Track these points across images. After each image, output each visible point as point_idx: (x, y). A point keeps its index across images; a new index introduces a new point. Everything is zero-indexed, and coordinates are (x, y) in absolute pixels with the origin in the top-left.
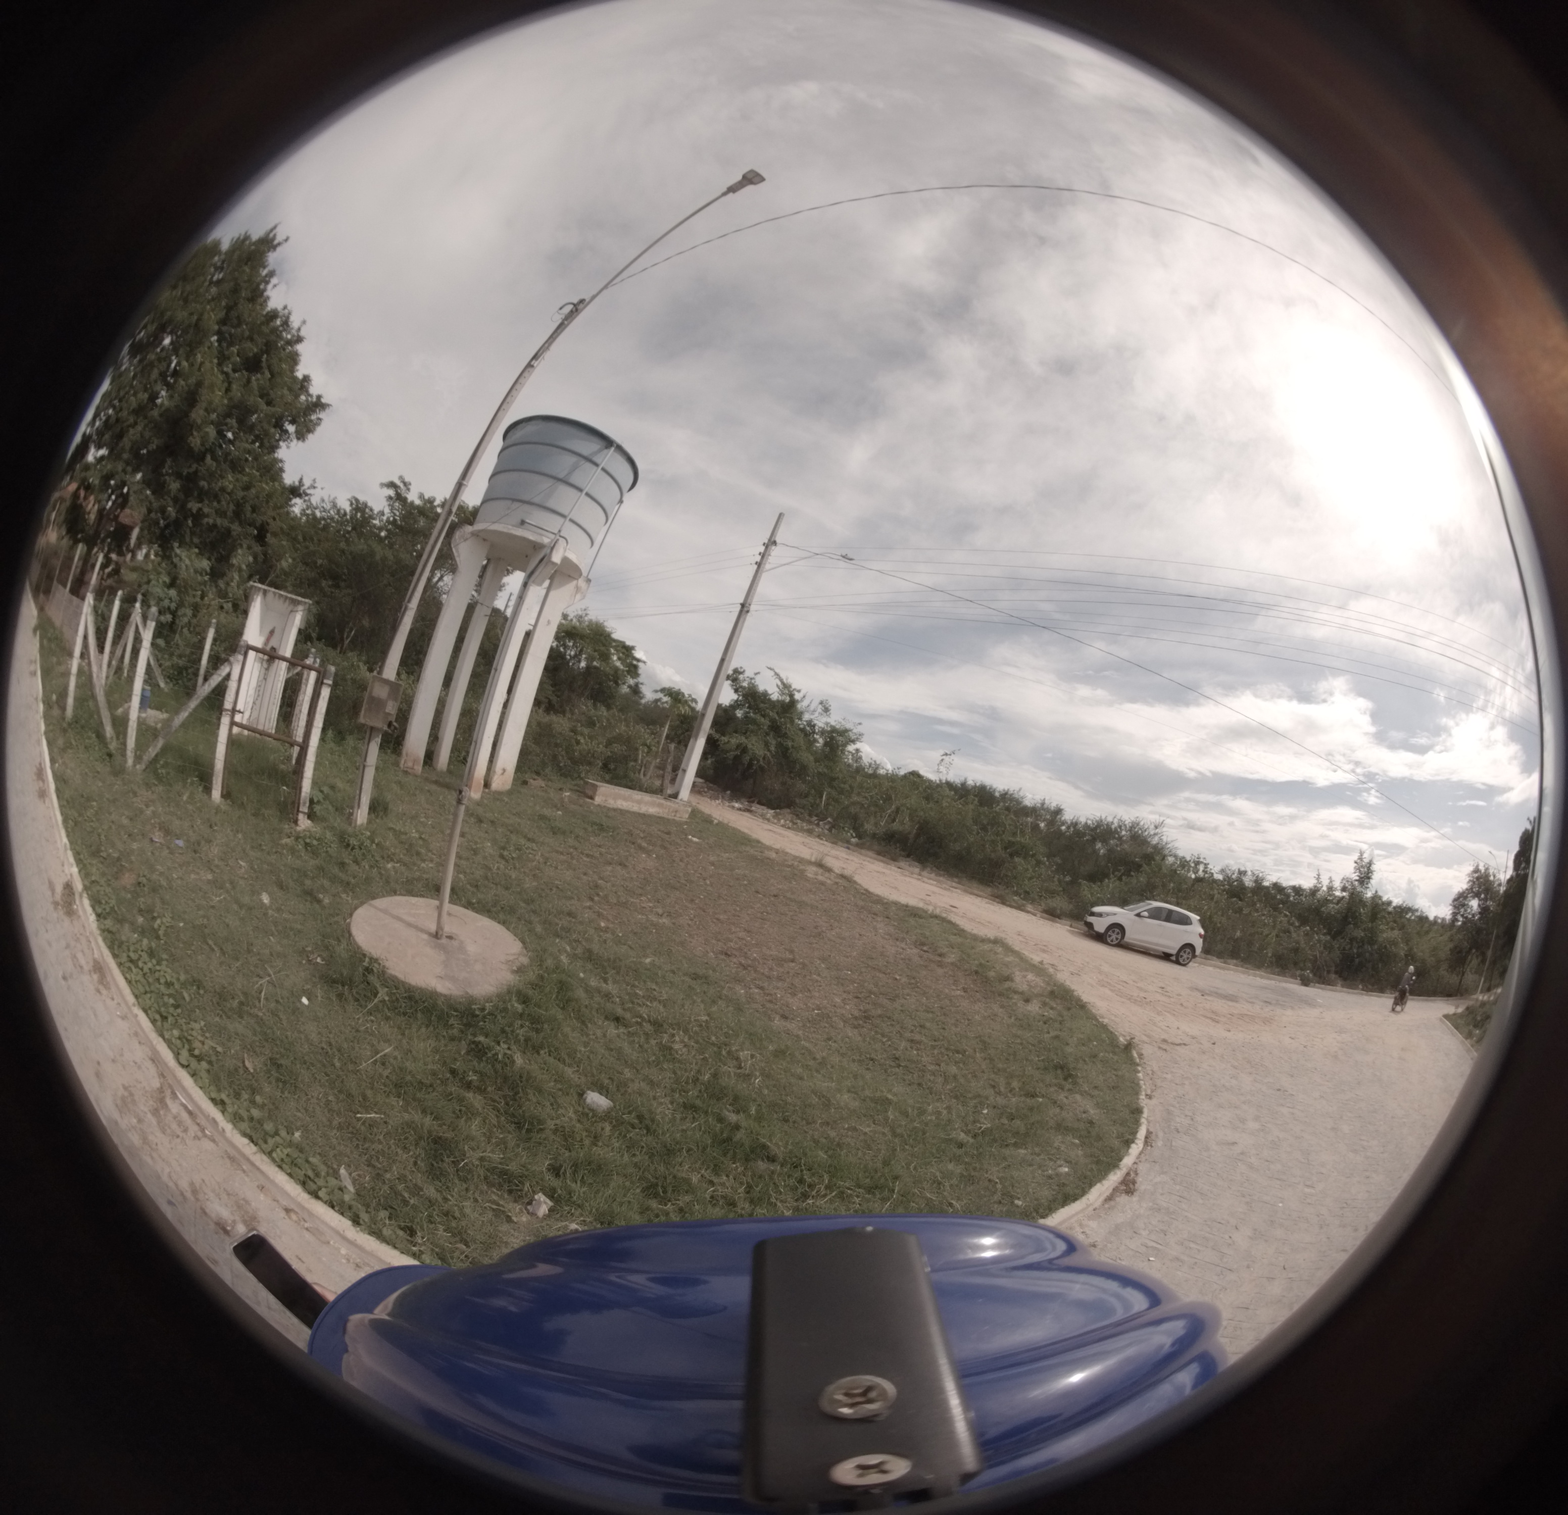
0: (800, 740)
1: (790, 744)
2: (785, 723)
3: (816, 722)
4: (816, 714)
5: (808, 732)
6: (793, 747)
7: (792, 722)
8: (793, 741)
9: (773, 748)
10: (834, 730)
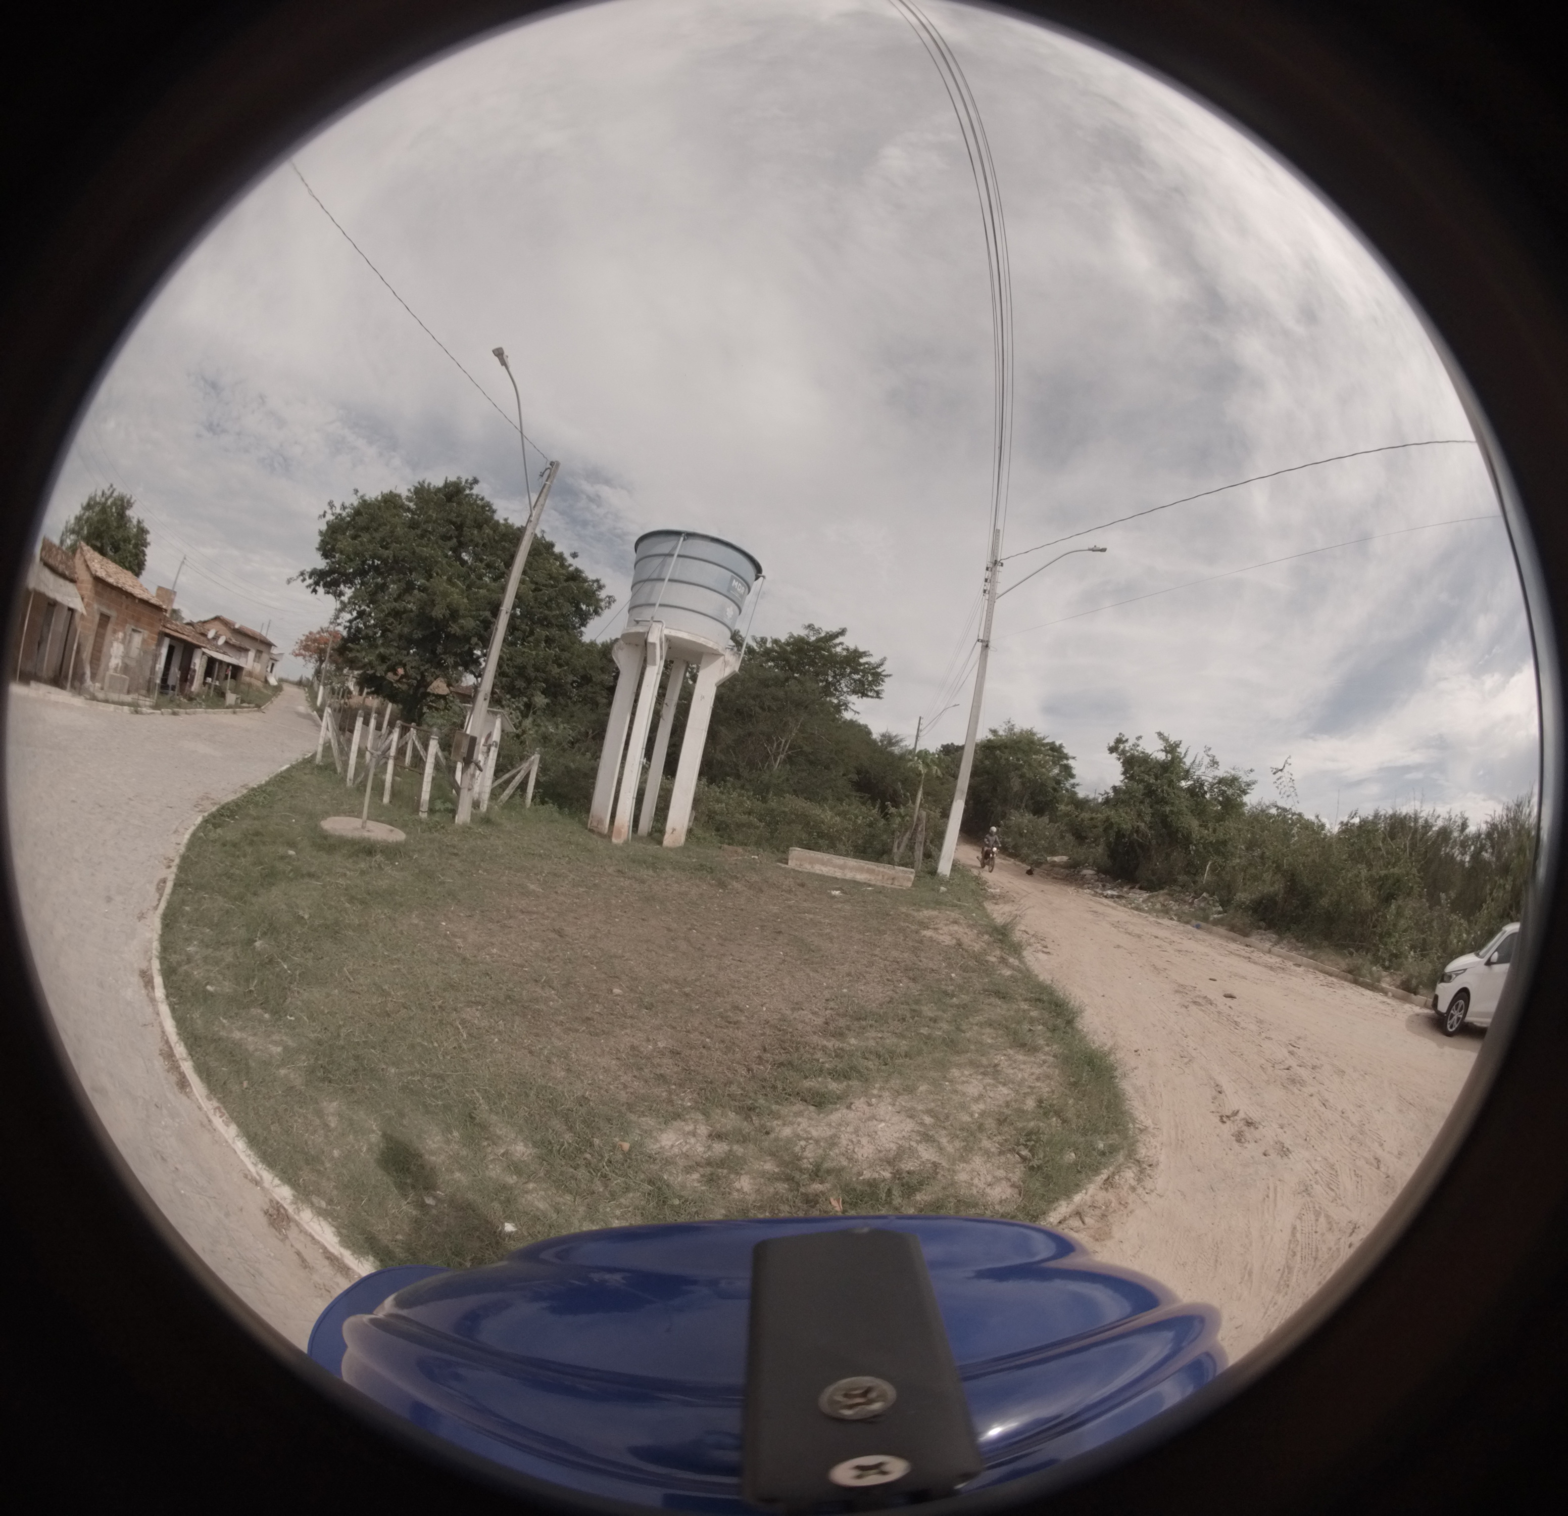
0: (1184, 804)
1: (1168, 809)
2: (1162, 786)
3: (1203, 778)
4: (1203, 769)
5: (1196, 791)
6: (1172, 812)
7: (1171, 783)
8: (1173, 804)
9: (1148, 819)
10: (1221, 781)
